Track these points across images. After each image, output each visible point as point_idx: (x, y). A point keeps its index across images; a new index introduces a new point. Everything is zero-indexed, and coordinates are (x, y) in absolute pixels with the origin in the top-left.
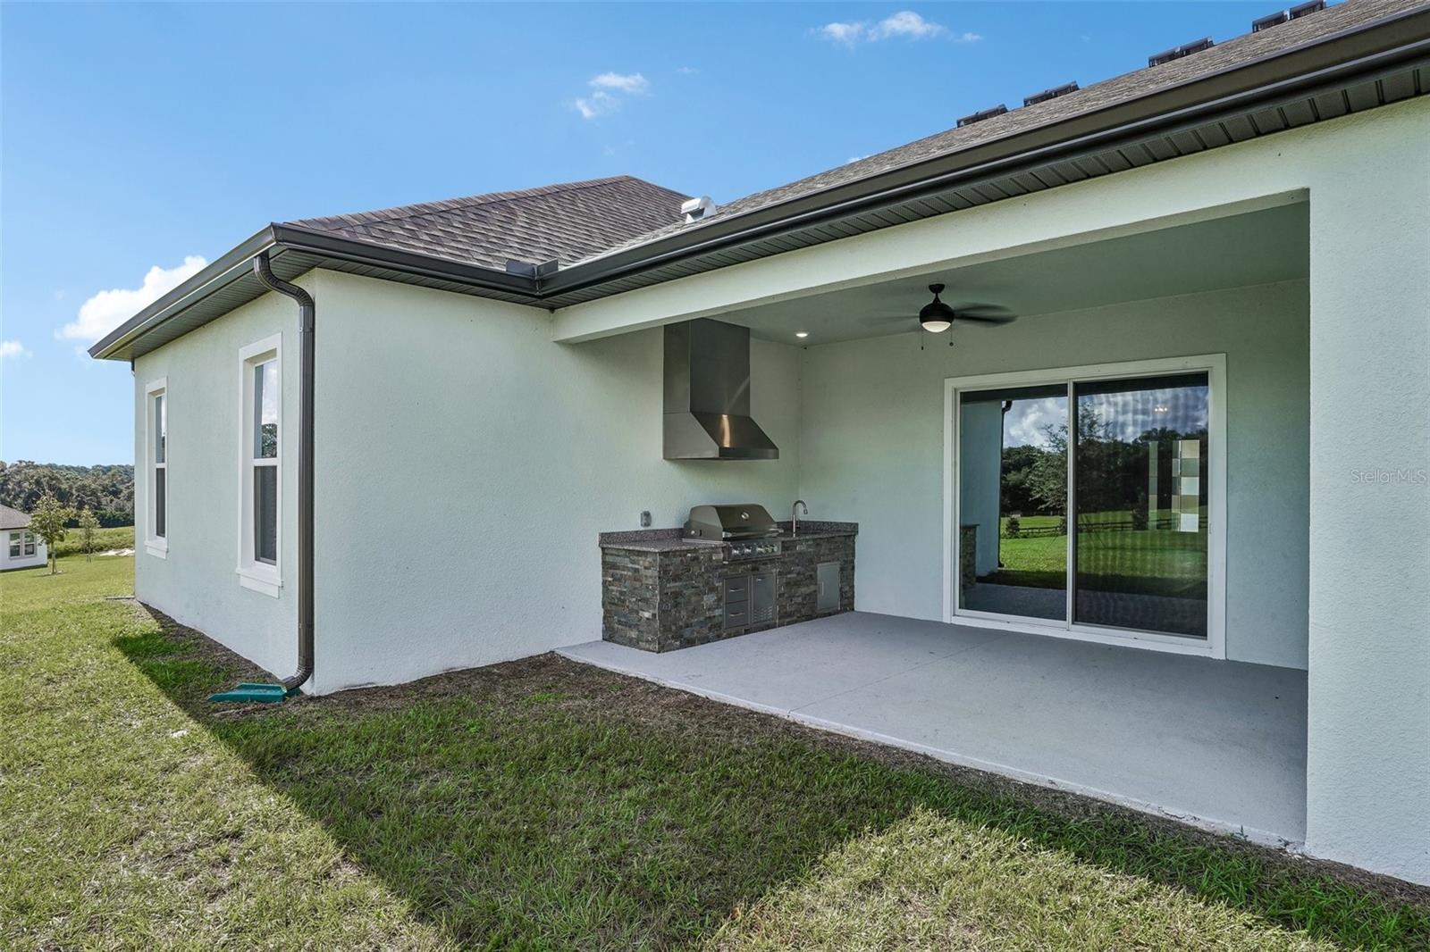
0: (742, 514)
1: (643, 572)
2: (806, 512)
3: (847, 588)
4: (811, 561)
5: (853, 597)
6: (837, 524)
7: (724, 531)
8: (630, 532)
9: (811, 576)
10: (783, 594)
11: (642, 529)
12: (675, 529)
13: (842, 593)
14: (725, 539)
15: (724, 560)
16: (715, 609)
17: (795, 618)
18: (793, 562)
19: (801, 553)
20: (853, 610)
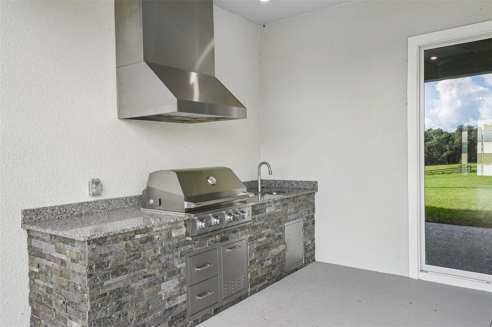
0: (208, 178)
1: (70, 266)
2: (270, 173)
3: (309, 242)
4: (280, 222)
5: (314, 248)
6: (297, 182)
7: (186, 200)
8: (72, 206)
9: (280, 236)
10: (255, 260)
11: (91, 199)
12: (135, 197)
13: (306, 248)
14: (189, 211)
15: (187, 234)
16: (177, 296)
17: (266, 282)
18: (263, 226)
19: (270, 215)
20: (314, 260)
